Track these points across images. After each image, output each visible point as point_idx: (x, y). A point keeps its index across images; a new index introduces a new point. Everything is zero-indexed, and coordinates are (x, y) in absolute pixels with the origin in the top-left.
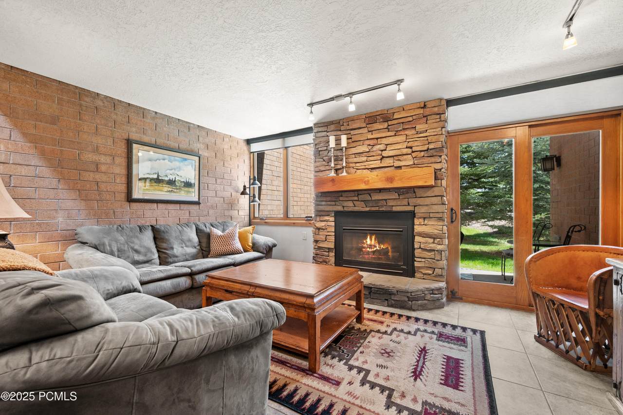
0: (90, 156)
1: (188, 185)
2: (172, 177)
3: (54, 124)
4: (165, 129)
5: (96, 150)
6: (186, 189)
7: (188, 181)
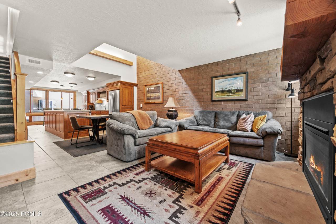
0: (201, 87)
1: (239, 91)
2: (229, 89)
3: (193, 80)
4: (227, 66)
5: (203, 85)
6: (238, 93)
7: (238, 89)
